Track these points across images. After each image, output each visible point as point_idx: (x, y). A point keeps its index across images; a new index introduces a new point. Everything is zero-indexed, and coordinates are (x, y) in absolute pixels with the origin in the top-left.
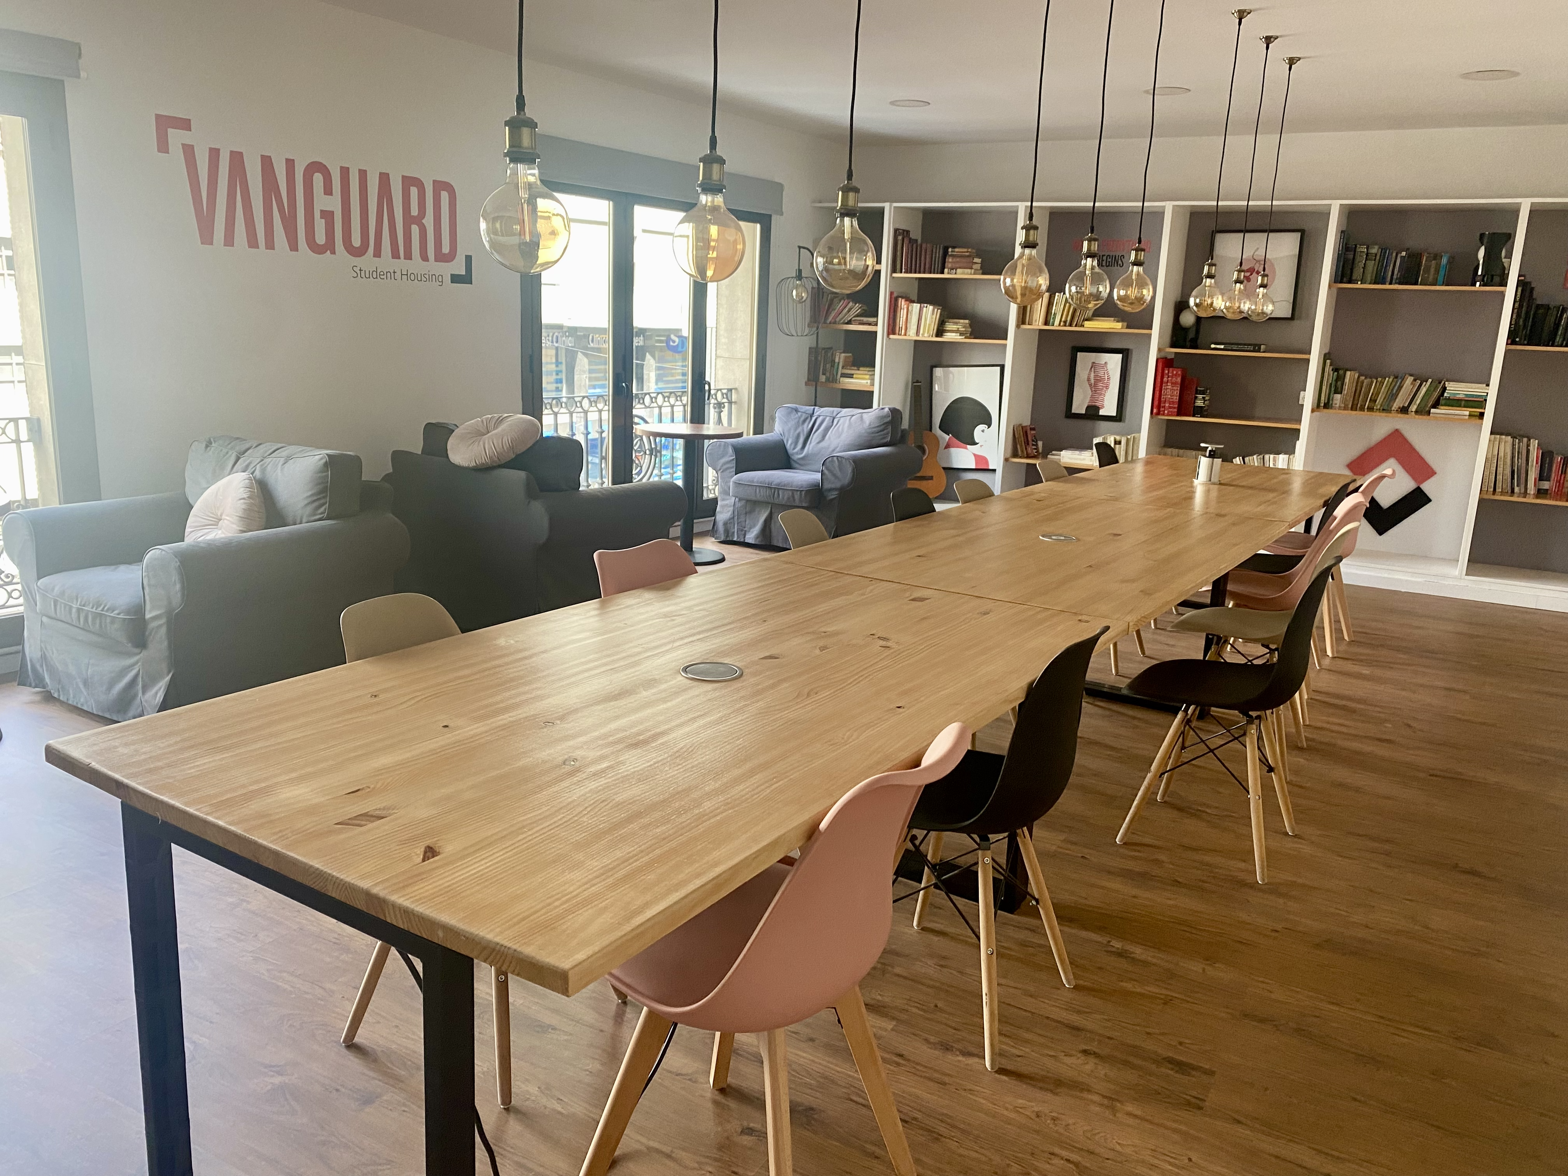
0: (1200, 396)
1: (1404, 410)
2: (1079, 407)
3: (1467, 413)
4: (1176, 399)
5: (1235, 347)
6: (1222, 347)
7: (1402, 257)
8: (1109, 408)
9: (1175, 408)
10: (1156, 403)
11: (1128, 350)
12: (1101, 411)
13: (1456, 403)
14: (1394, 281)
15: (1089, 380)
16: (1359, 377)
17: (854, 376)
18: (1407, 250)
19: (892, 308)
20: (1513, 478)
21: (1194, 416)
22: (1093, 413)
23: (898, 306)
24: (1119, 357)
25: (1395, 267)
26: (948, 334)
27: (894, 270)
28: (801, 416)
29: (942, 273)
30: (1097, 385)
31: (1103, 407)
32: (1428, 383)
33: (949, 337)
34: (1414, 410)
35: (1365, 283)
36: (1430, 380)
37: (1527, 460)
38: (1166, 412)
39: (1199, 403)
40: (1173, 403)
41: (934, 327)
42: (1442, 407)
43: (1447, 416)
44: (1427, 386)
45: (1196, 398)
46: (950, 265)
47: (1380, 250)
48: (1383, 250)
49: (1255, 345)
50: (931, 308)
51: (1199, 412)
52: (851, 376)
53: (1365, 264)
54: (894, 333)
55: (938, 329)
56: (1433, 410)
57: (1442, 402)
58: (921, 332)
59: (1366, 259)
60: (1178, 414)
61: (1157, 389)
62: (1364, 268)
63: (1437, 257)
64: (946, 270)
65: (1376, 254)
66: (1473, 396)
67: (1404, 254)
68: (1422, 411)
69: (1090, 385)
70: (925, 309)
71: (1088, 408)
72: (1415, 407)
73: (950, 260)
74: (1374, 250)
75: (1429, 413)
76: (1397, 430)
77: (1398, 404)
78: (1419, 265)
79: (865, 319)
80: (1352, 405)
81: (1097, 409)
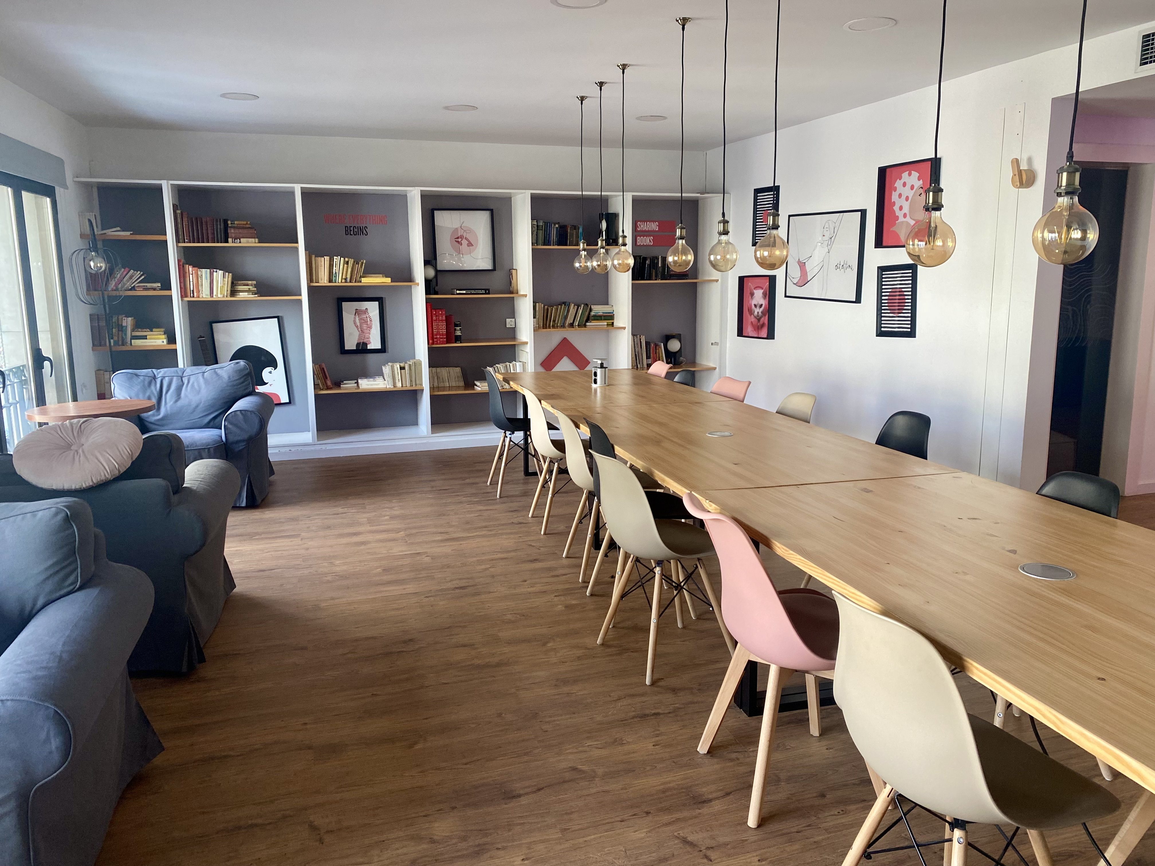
0: (458, 328)
1: (572, 325)
2: (350, 344)
3: (606, 323)
4: (444, 331)
5: (473, 292)
6: (464, 292)
7: (556, 228)
8: (375, 343)
9: (444, 338)
10: (430, 336)
11: (382, 298)
12: (368, 346)
13: (599, 318)
14: (554, 244)
15: (355, 323)
16: (544, 307)
17: (148, 337)
18: (558, 223)
19: (182, 275)
20: (636, 360)
21: (456, 343)
22: (362, 349)
23: (186, 273)
24: (376, 304)
25: (554, 235)
26: (241, 294)
27: (178, 241)
28: (144, 379)
29: (227, 242)
30: (364, 326)
31: (370, 343)
32: (582, 307)
33: (243, 296)
34: (577, 324)
35: (539, 245)
36: (583, 305)
37: (641, 348)
38: (439, 342)
39: (458, 333)
40: (443, 335)
41: (227, 288)
42: (593, 321)
43: (597, 326)
44: (582, 309)
45: (455, 329)
46: (233, 235)
47: (544, 223)
48: (546, 223)
49: (486, 290)
50: (221, 272)
51: (458, 339)
52: (145, 337)
53: (537, 232)
54: (186, 297)
55: (231, 291)
56: (588, 324)
57: (591, 318)
58: (215, 293)
59: (537, 230)
60: (447, 342)
61: (430, 325)
62: (537, 235)
63: (575, 227)
64: (230, 240)
65: (542, 226)
66: (606, 313)
67: (557, 226)
68: (583, 325)
69: (357, 327)
70: (215, 273)
71: (358, 345)
72: (577, 322)
73: (232, 231)
74: (541, 224)
75: (585, 326)
76: (565, 338)
77: (569, 320)
78: (567, 231)
79: (149, 285)
80: (543, 325)
81: (365, 344)
